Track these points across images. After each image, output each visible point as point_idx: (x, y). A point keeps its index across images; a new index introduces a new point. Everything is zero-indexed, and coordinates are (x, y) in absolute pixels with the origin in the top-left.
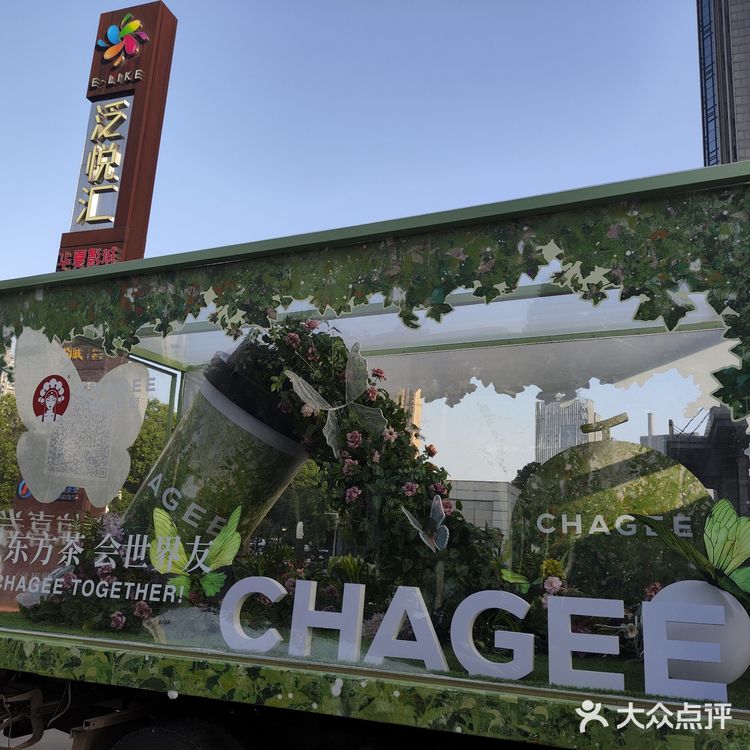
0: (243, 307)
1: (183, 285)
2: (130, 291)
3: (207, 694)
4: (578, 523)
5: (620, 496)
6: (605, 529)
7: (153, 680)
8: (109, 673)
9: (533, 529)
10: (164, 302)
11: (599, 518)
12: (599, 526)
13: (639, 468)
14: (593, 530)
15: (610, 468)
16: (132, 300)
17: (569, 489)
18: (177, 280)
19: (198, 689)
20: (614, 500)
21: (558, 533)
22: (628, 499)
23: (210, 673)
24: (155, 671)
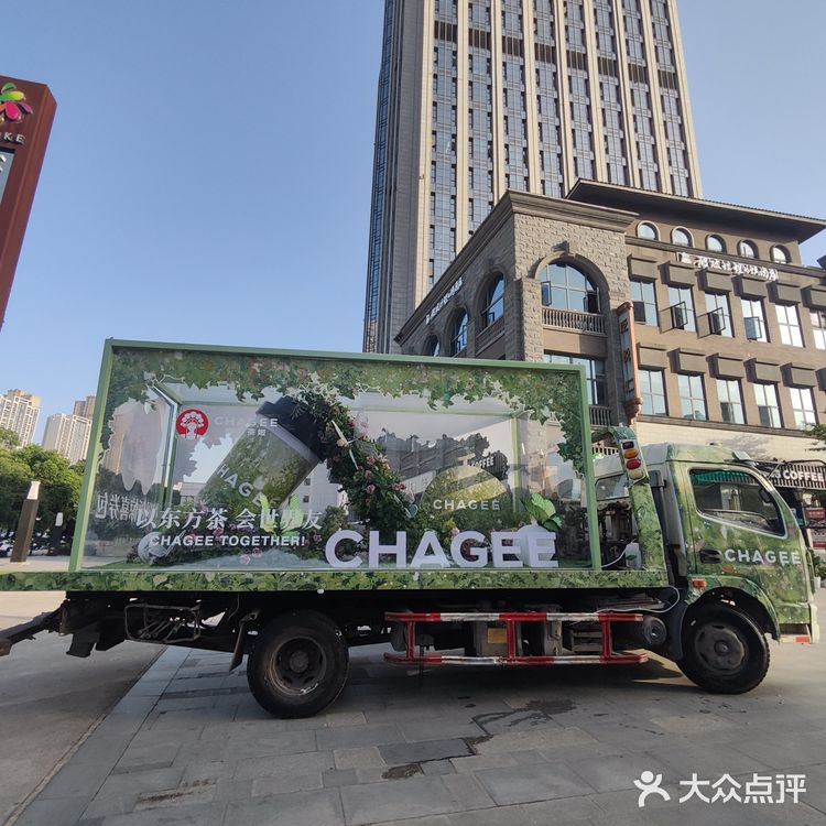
0: (337, 386)
1: (296, 367)
2: (256, 365)
3: (344, 588)
4: (452, 504)
5: (471, 492)
6: (464, 507)
7: (307, 585)
8: (276, 585)
9: (432, 508)
10: (283, 376)
11: (462, 502)
12: (462, 505)
13: (479, 479)
14: (459, 507)
15: (466, 479)
16: (258, 371)
17: (449, 488)
18: (291, 364)
19: (337, 586)
20: (468, 493)
21: (443, 509)
22: (474, 493)
23: (344, 577)
24: (308, 580)
